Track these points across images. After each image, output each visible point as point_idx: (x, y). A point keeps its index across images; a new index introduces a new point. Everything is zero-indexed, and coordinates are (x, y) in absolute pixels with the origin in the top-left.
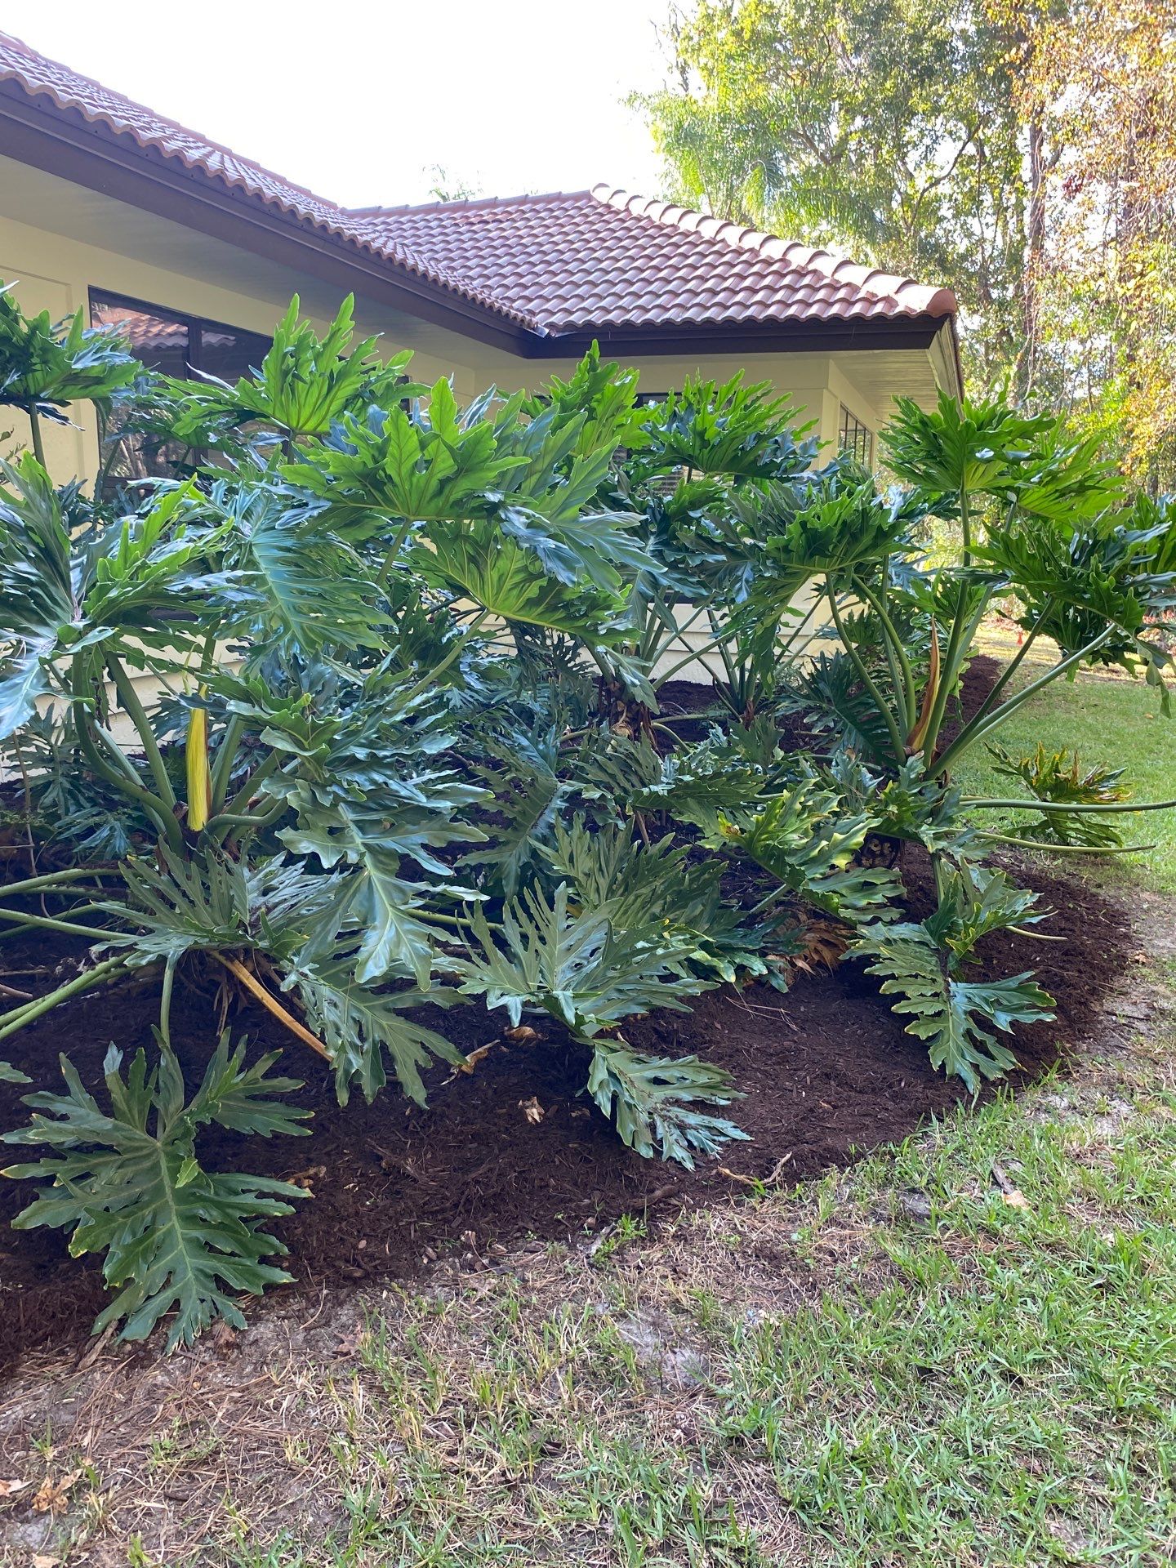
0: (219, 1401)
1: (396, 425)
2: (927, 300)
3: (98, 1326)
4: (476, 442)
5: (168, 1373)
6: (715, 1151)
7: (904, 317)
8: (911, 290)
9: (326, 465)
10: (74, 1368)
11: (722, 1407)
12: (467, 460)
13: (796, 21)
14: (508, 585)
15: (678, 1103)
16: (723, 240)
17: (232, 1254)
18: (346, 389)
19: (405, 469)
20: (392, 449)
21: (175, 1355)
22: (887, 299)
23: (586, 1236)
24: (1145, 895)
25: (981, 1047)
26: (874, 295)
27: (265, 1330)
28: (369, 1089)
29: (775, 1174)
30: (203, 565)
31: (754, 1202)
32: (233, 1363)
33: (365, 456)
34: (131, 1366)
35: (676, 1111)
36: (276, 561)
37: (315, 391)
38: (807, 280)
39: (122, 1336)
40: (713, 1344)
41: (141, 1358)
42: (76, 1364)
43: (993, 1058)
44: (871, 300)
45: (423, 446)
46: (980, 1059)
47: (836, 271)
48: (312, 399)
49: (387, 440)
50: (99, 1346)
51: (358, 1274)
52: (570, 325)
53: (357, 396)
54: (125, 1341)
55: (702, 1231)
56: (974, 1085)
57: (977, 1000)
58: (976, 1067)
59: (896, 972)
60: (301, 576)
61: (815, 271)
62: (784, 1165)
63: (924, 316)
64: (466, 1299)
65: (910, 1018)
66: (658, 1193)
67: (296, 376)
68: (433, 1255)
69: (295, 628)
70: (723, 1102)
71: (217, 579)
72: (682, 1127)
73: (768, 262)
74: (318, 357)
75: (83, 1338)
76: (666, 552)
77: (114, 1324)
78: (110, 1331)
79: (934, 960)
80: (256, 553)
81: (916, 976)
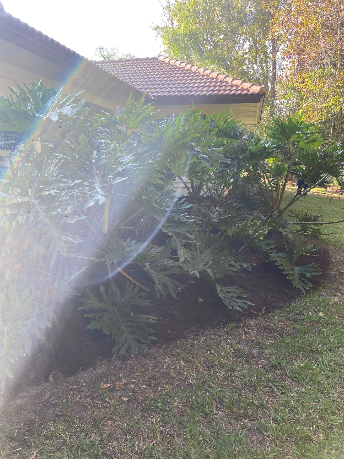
0: (149, 366)
2: (259, 90)
3: (113, 351)
4: (189, 130)
5: (133, 361)
6: (246, 308)
8: (254, 87)
10: (110, 361)
11: (268, 360)
12: (185, 135)
13: (205, 7)
14: (181, 168)
15: (234, 297)
17: (140, 334)
21: (133, 357)
22: (247, 89)
23: (222, 327)
24: (330, 246)
26: (244, 88)
27: (153, 351)
29: (263, 312)
31: (259, 318)
32: (148, 358)
34: (123, 360)
35: (234, 299)
37: (134, 117)
38: (224, 84)
39: (119, 354)
40: (261, 348)
41: (125, 359)
42: (110, 360)
43: (306, 284)
44: (243, 90)
46: (303, 285)
47: (232, 81)
48: (133, 119)
49: (165, 130)
50: (114, 356)
51: (171, 338)
52: (159, 96)
53: (144, 118)
54: (120, 355)
55: (249, 325)
56: (303, 291)
57: (301, 270)
58: (303, 286)
59: (282, 264)
61: (226, 81)
62: (264, 310)
63: (258, 94)
64: (199, 342)
65: (287, 275)
66: (236, 317)
68: (187, 333)
70: (244, 297)
72: (237, 303)
73: (212, 79)
75: (110, 354)
77: (117, 351)
78: (116, 353)
79: (289, 261)
81: (286, 265)
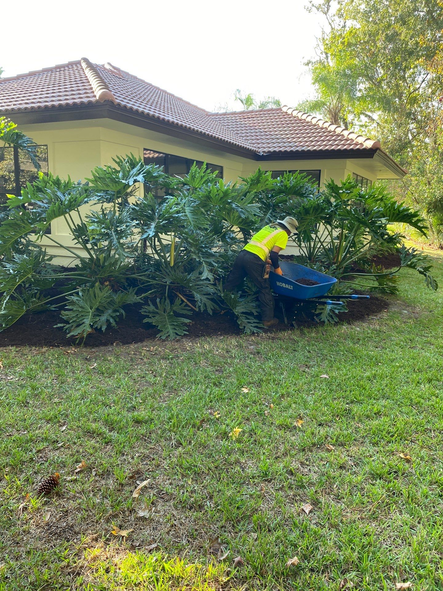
1: (213, 187)
2: (372, 145)
3: (157, 336)
4: (227, 191)
5: (168, 343)
7: (365, 150)
8: (368, 141)
9: (200, 195)
12: (226, 194)
13: (364, 39)
14: (235, 219)
16: (318, 125)
17: (178, 330)
18: (204, 179)
19: (214, 196)
20: (212, 192)
21: (169, 341)
22: (361, 144)
25: (331, 317)
26: (358, 143)
27: (184, 340)
28: (202, 309)
30: (178, 212)
33: (207, 193)
34: (163, 342)
36: (190, 212)
37: (198, 180)
38: (340, 138)
39: (161, 338)
42: (153, 340)
43: (333, 319)
44: (356, 144)
45: (218, 191)
46: (330, 319)
47: (348, 135)
48: (198, 181)
49: (211, 190)
50: (157, 339)
51: (198, 335)
52: (269, 152)
53: (206, 181)
60: (194, 215)
61: (343, 135)
63: (371, 149)
67: (195, 177)
68: (213, 335)
69: (192, 224)
71: (180, 215)
73: (330, 132)
74: (199, 173)
75: (155, 337)
76: (273, 213)
78: (159, 337)
80: (186, 211)
